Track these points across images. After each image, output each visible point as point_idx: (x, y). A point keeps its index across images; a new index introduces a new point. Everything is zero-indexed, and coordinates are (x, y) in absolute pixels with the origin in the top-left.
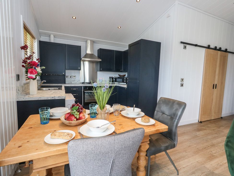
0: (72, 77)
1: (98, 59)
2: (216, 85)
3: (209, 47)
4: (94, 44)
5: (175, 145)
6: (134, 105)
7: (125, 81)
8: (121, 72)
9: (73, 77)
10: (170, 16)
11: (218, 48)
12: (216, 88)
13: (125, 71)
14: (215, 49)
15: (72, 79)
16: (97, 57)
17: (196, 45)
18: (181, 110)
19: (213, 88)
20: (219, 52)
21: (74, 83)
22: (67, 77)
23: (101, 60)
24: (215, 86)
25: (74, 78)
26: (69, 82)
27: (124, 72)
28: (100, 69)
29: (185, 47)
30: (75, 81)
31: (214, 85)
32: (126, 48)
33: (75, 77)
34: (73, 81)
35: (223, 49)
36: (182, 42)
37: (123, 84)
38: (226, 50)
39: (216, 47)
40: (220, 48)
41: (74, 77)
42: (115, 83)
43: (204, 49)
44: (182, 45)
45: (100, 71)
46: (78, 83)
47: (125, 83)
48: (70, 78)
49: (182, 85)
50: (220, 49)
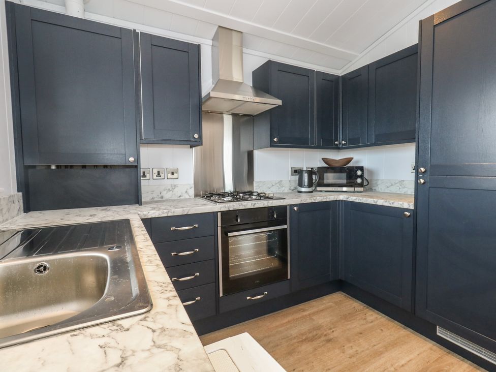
0: (162, 175)
1: (270, 99)
7: (359, 180)
8: (337, 148)
9: (170, 176)
13: (354, 143)
15: (166, 182)
21: (174, 197)
22: (144, 176)
23: (280, 102)
25: (173, 177)
26: (154, 196)
27: (347, 148)
28: (271, 141)
30: (176, 190)
33: (175, 175)
34: (169, 190)
41: (173, 174)
42: (319, 189)
45: (272, 145)
46: (187, 197)
48: (155, 177)
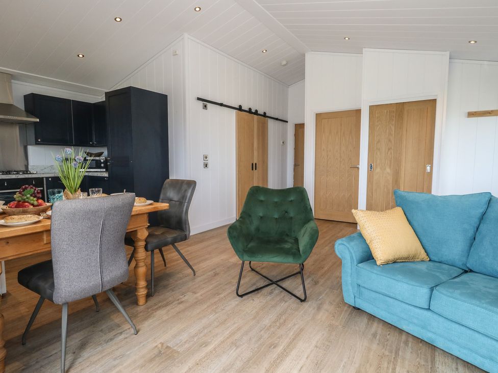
1: (27, 117)
2: (256, 164)
3: (240, 109)
4: (13, 81)
5: (187, 236)
6: (125, 190)
7: (102, 165)
8: (92, 146)
10: (177, 54)
11: (253, 111)
12: (256, 169)
13: (100, 144)
14: (250, 111)
16: (24, 112)
17: (221, 105)
18: (190, 191)
19: (252, 169)
20: (255, 116)
23: (38, 120)
24: (254, 167)
27: (98, 146)
28: (36, 140)
29: (205, 106)
31: (252, 164)
32: (100, 97)
35: (261, 112)
36: (199, 99)
37: (99, 172)
38: (265, 113)
39: (250, 109)
40: (256, 111)
43: (235, 111)
44: (201, 103)
45: (37, 143)
47: (104, 170)
49: (206, 166)
50: (256, 113)
